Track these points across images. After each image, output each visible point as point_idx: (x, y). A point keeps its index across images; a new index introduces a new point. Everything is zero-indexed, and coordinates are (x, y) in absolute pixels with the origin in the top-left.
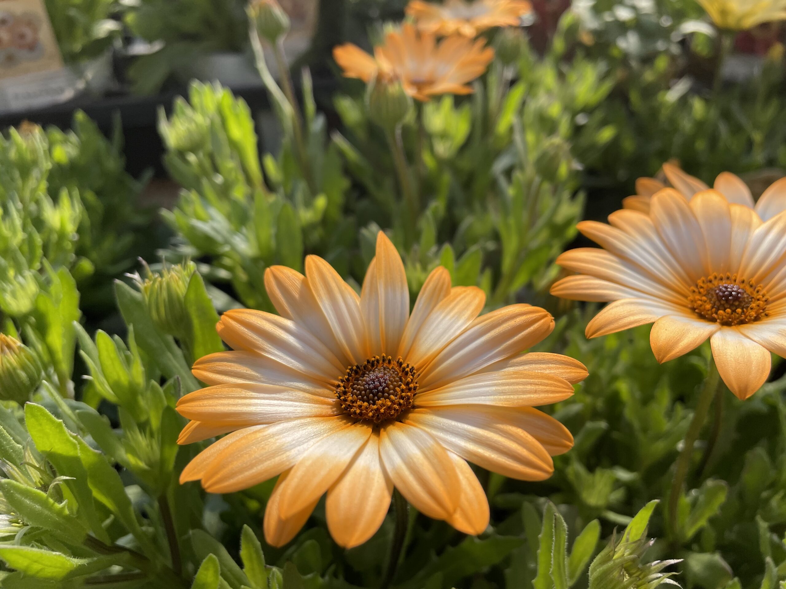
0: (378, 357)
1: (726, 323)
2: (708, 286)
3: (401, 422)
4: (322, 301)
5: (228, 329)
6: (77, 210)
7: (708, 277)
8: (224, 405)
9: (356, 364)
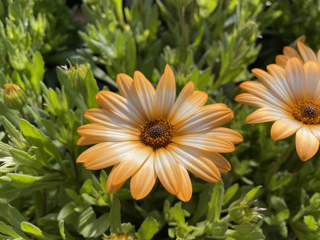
0: (159, 119)
1: (306, 123)
2: (302, 105)
3: (165, 148)
4: (139, 91)
5: (100, 99)
6: (45, 23)
7: (303, 101)
8: (95, 132)
9: (150, 121)
